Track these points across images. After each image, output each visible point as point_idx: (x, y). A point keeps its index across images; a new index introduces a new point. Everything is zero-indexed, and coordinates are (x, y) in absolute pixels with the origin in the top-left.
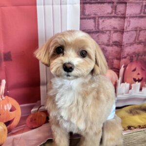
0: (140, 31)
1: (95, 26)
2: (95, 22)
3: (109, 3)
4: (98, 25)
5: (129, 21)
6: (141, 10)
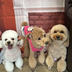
4: (35, 22)
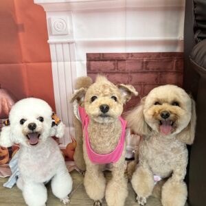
0: (145, 85)
3: (111, 60)
5: (131, 77)
6: (143, 66)
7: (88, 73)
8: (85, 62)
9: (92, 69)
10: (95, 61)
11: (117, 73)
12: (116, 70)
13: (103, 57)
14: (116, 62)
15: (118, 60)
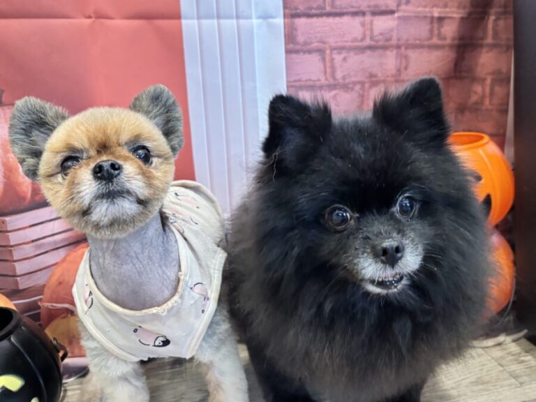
1: (325, 72)
2: (324, 60)
4: (333, 68)
5: (406, 57)
6: (431, 31)
7: (288, 52)
8: (280, 21)
9: (301, 39)
10: (309, 16)
11: (370, 48)
12: (368, 42)
13: (333, 6)
14: (368, 18)
15: (374, 13)
